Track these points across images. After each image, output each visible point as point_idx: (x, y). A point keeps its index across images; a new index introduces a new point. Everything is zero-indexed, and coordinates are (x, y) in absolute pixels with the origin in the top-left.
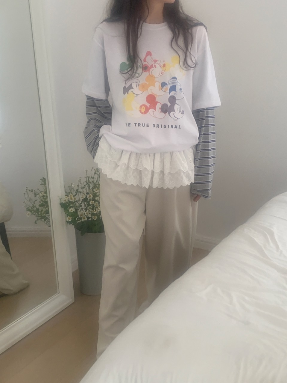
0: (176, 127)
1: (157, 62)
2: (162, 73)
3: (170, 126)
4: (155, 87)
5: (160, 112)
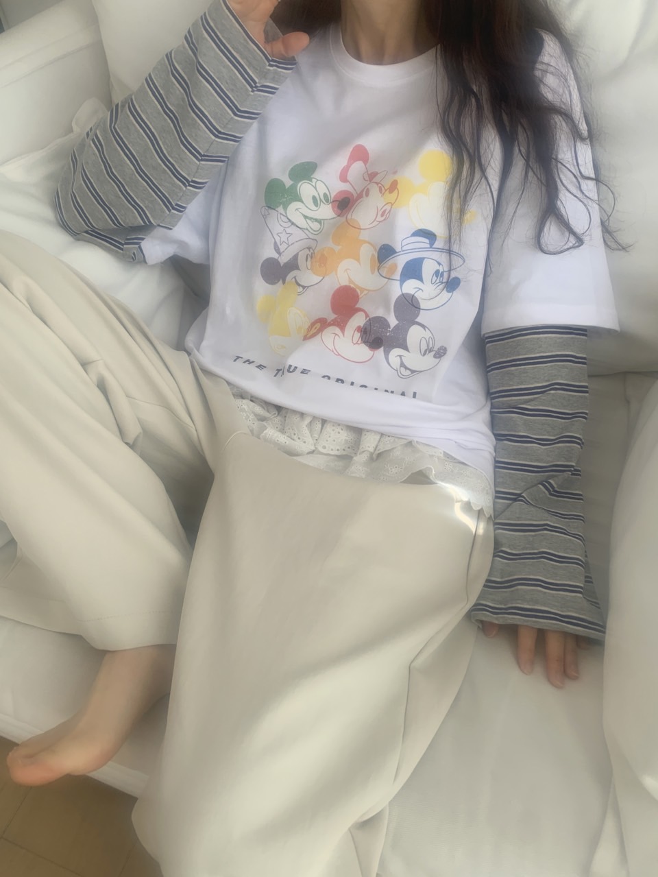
2: (382, 214)
5: (356, 341)
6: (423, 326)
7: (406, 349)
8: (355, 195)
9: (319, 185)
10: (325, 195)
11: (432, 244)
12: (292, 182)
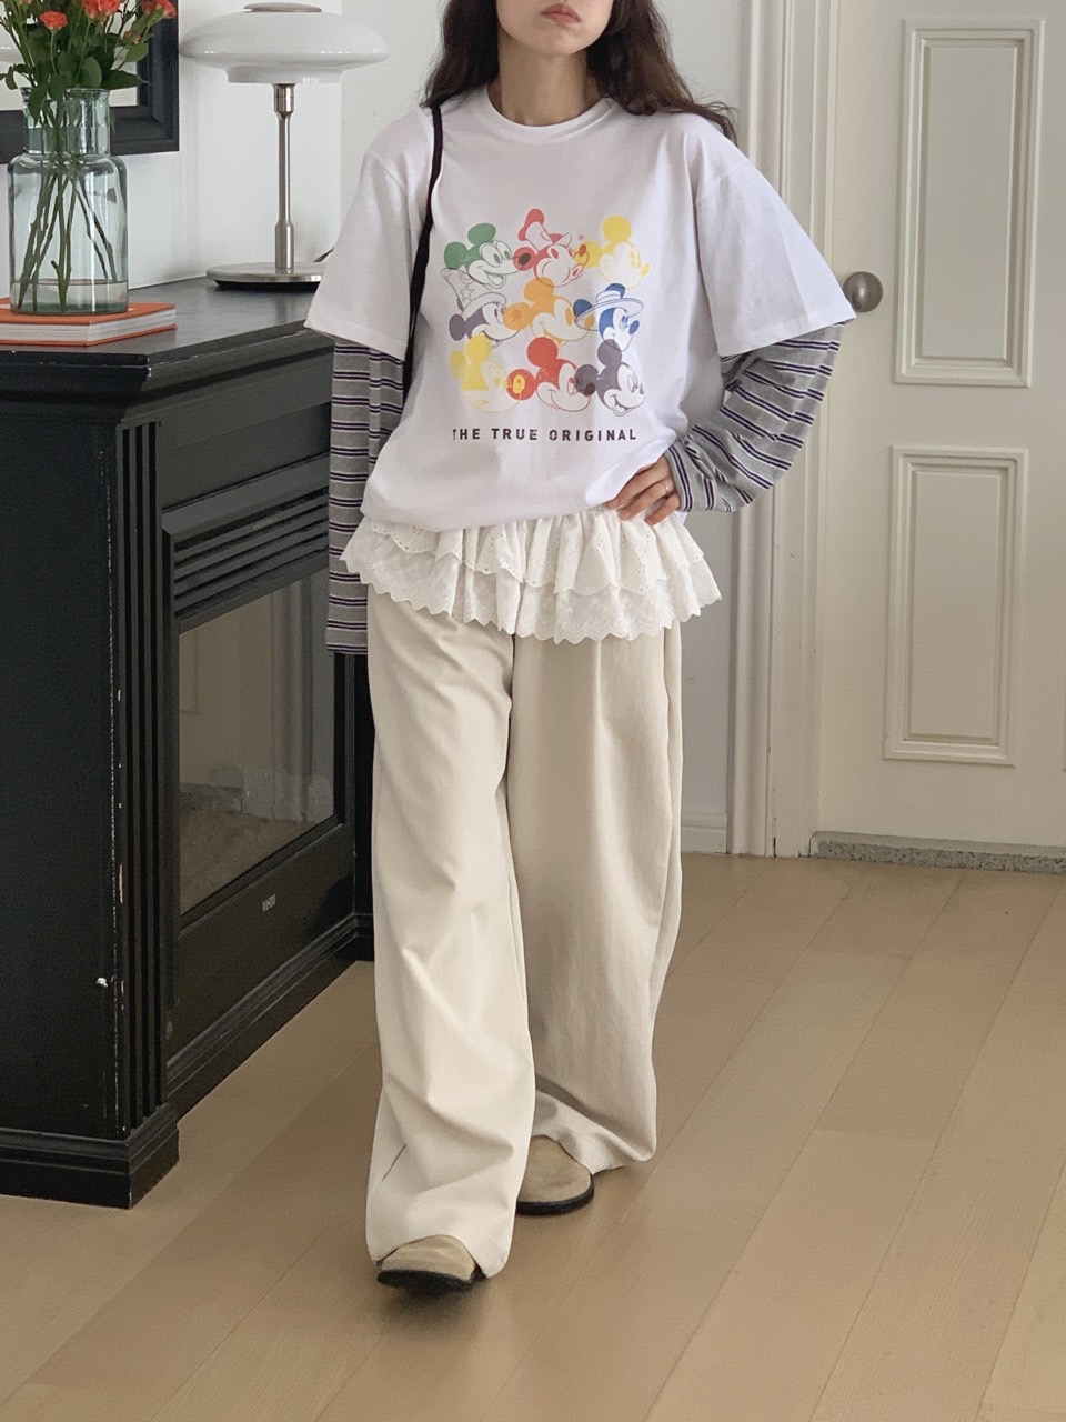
0: (622, 436)
1: (561, 241)
2: (574, 274)
3: (604, 435)
4: (554, 315)
5: (571, 391)
6: (627, 366)
7: (619, 389)
8: (536, 253)
9: (500, 245)
10: (506, 253)
11: (622, 295)
12: (473, 245)
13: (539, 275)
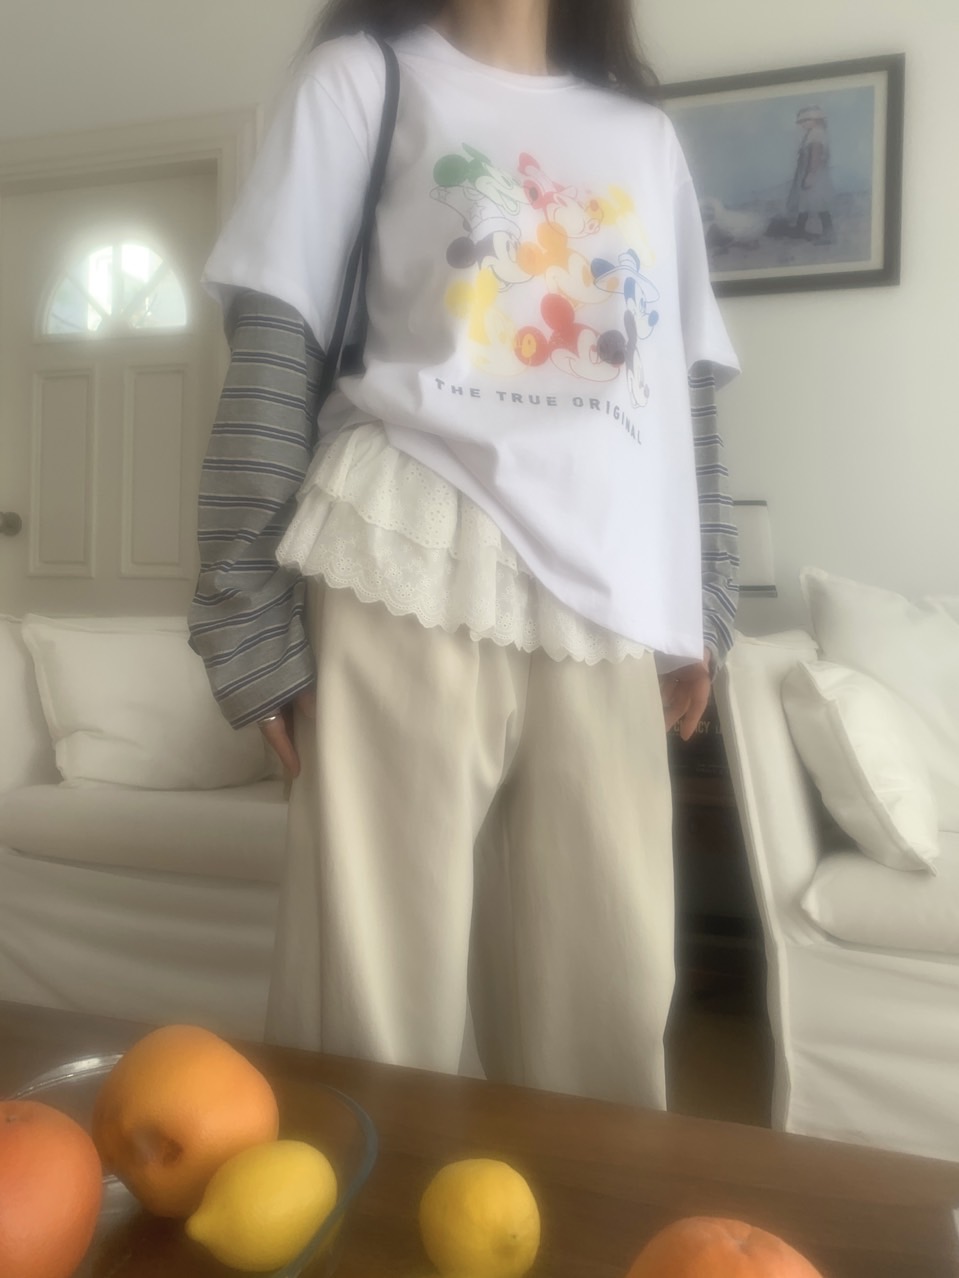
4: (568, 270)
5: (594, 358)
13: (551, 219)
